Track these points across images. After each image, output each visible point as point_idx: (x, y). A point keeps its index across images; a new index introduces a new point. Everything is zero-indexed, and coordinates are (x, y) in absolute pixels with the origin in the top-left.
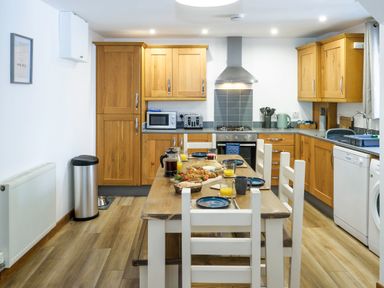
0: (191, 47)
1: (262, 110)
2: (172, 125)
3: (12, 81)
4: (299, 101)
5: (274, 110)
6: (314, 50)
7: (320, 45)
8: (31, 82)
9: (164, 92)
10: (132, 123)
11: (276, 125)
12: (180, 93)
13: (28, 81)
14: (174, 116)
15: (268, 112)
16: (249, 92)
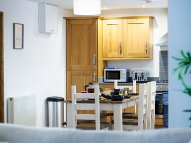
0: (137, 18)
2: (123, 79)
3: (14, 48)
8: (23, 47)
9: (117, 53)
12: (129, 54)
13: (21, 47)
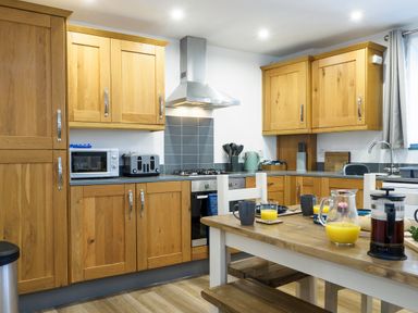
1: (225, 147)
2: (113, 170)
4: (264, 136)
5: (242, 147)
6: (304, 66)
7: (312, 60)
10: (48, 167)
11: (243, 168)
14: (117, 156)
15: (233, 150)
16: (209, 121)
